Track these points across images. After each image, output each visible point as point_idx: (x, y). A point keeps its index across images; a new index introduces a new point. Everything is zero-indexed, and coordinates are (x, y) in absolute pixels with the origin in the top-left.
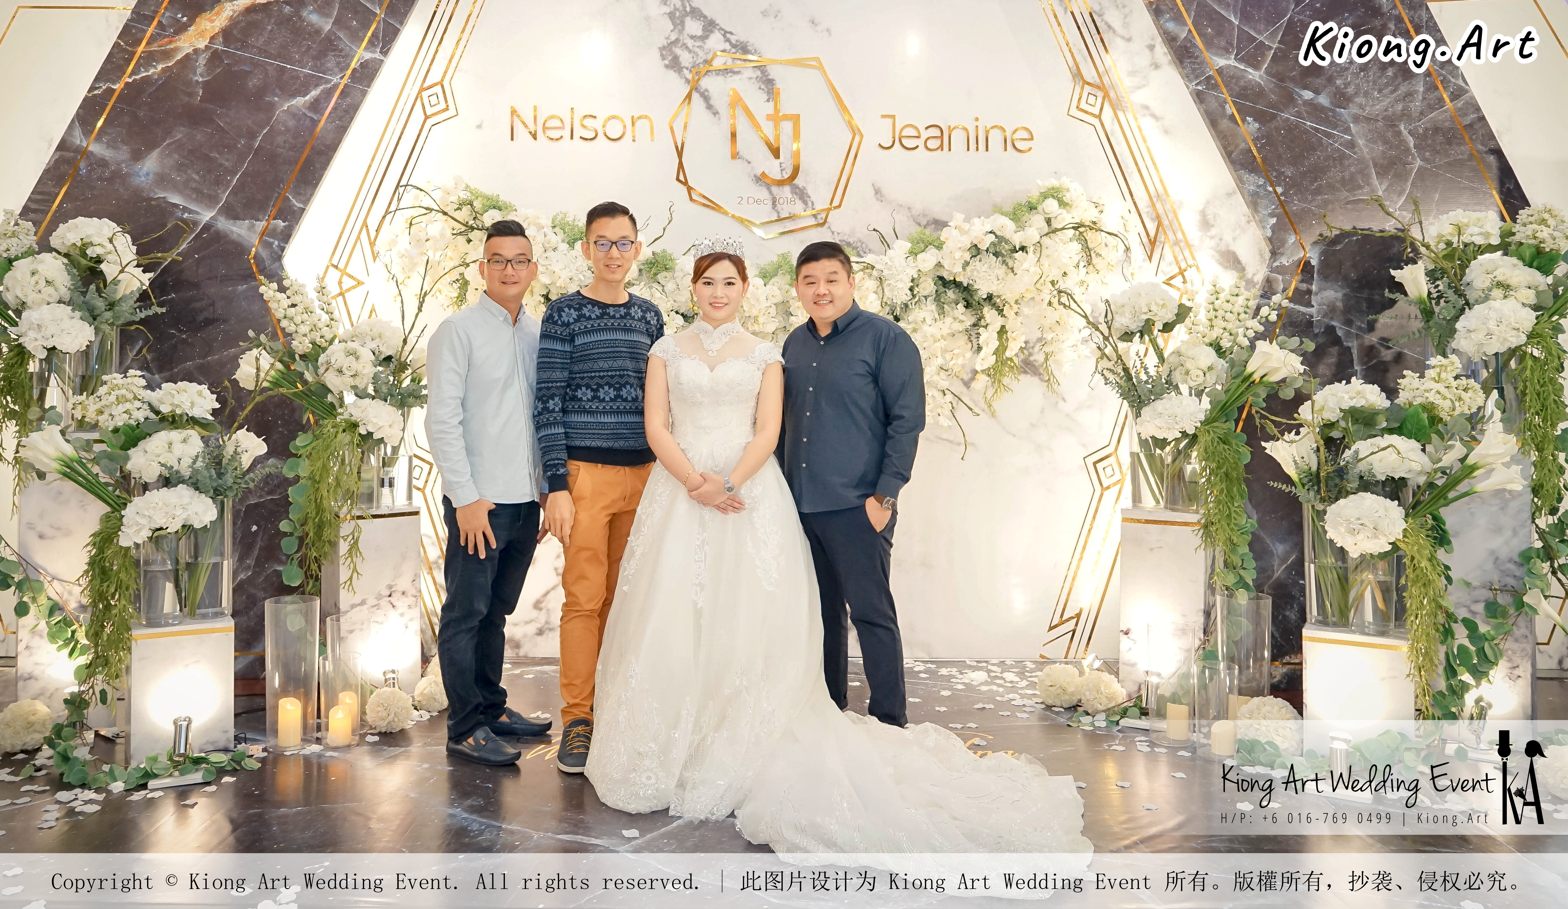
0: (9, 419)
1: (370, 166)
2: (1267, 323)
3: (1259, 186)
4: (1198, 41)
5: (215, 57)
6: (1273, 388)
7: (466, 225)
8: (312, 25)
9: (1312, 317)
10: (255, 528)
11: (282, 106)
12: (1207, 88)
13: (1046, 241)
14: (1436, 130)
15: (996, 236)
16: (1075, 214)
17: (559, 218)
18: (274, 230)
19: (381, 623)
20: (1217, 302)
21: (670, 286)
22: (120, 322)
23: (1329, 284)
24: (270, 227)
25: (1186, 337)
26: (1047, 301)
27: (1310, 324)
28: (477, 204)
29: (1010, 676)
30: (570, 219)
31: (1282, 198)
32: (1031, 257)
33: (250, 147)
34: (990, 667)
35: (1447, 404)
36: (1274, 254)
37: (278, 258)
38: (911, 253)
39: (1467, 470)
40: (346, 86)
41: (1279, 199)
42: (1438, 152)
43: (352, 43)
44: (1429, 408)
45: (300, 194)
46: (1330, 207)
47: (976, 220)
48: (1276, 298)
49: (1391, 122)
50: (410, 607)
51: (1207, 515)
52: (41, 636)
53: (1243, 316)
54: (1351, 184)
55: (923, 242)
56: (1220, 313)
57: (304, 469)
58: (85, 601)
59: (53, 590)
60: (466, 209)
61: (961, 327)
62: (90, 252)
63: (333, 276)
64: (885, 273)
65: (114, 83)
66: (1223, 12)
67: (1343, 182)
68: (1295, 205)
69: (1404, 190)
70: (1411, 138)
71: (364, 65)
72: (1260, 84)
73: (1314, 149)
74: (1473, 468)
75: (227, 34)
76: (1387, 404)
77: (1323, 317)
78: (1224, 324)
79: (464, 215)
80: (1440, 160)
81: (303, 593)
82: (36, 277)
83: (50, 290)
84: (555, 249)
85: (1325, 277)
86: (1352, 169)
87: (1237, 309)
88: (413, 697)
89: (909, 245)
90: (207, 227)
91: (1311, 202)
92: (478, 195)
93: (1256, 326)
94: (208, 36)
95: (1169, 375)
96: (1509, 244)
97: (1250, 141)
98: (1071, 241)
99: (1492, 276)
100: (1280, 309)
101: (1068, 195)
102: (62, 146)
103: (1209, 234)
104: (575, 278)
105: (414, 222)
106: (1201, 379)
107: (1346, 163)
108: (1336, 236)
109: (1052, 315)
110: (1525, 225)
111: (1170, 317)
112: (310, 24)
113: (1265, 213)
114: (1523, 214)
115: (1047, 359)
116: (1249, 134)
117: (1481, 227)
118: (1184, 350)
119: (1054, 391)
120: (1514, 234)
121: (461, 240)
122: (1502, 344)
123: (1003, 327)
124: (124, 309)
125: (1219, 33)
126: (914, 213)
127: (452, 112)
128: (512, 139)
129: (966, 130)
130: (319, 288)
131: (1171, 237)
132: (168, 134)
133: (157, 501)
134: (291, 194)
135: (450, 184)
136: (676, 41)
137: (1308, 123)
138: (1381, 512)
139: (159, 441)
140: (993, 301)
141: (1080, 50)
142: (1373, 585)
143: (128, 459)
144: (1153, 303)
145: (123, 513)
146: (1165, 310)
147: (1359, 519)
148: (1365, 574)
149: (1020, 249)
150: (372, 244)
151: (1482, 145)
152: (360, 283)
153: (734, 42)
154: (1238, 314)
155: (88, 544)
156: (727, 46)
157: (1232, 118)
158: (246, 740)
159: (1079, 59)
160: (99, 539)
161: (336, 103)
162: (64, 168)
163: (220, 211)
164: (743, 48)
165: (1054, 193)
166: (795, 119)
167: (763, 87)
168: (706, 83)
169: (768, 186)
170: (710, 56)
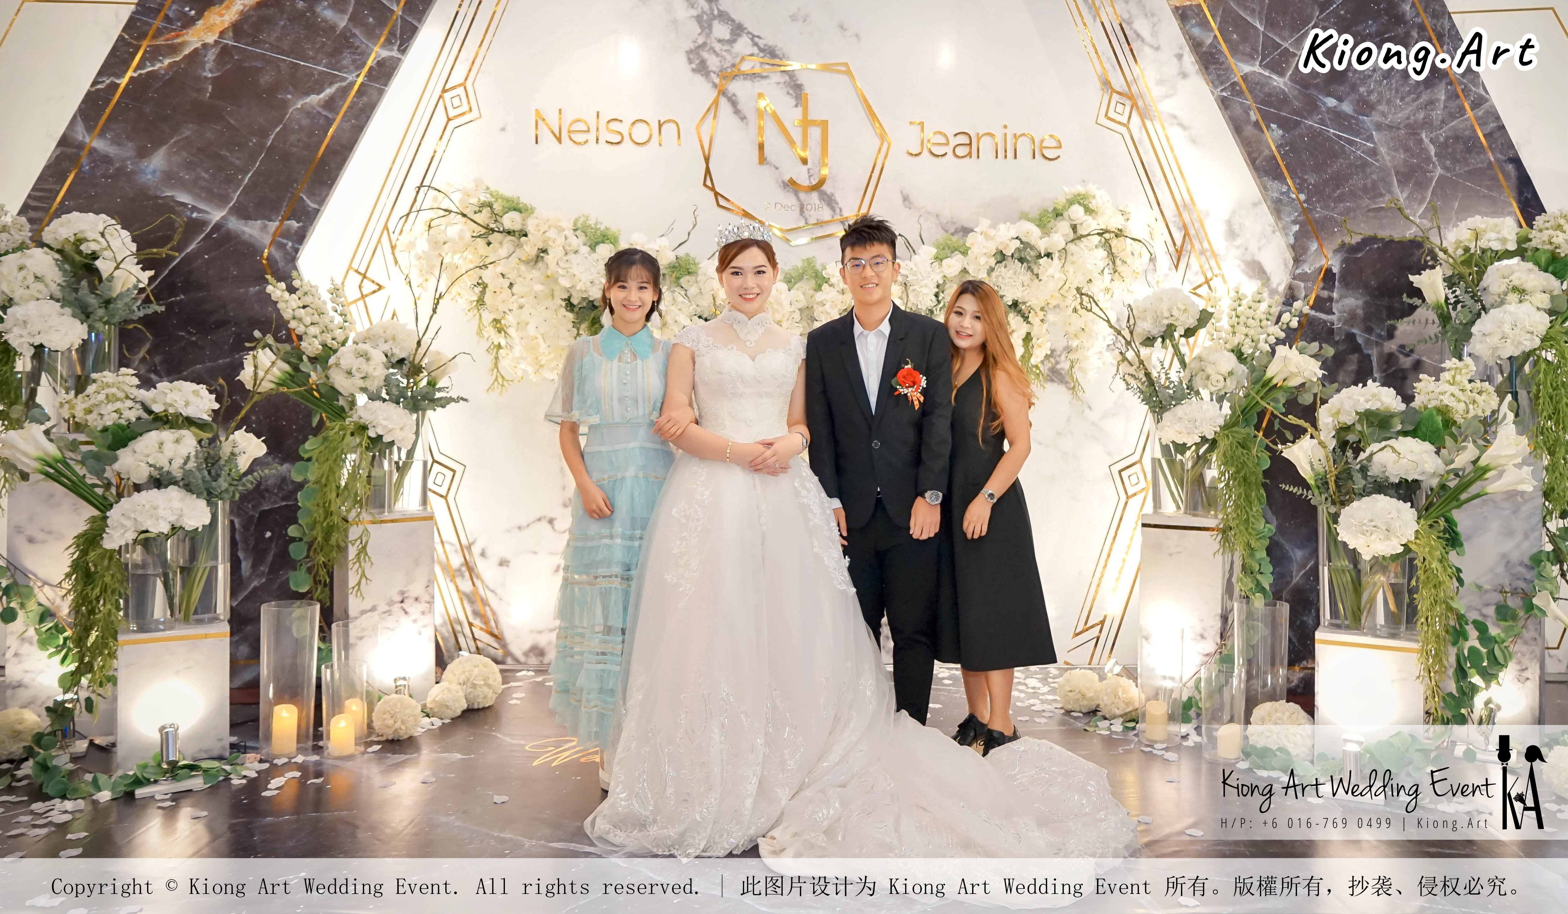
2: (1288, 330)
3: (1282, 193)
4: (1224, 47)
5: (225, 52)
6: (1292, 393)
7: (486, 227)
8: (327, 22)
9: (1333, 324)
10: (268, 534)
11: (295, 104)
12: (1232, 95)
13: (1072, 247)
14: (1457, 138)
15: (1022, 242)
16: (1100, 220)
17: (581, 220)
18: (288, 230)
19: (393, 630)
20: (1239, 309)
21: (693, 290)
22: (116, 319)
23: (1350, 292)
24: (283, 227)
25: (1208, 343)
26: (1070, 308)
27: (1330, 331)
28: (497, 207)
29: (1032, 682)
30: (592, 222)
31: (1305, 205)
32: (1056, 262)
33: (262, 145)
35: (1461, 407)
36: (1297, 261)
37: (292, 258)
38: (936, 258)
39: (1480, 472)
40: (362, 84)
41: (1302, 207)
42: (1458, 161)
43: (369, 40)
44: (1443, 411)
45: (314, 194)
46: (1352, 215)
47: (1002, 226)
48: (1297, 305)
49: (1413, 130)
50: (423, 613)
51: (1225, 520)
52: (31, 643)
53: (1264, 322)
54: (1373, 191)
55: (949, 247)
56: (1243, 319)
57: (312, 473)
58: (71, 605)
59: (46, 596)
60: (486, 211)
62: (83, 248)
63: (353, 280)
64: (909, 278)
65: (119, 77)
66: (1248, 19)
67: (1365, 189)
68: (1317, 213)
69: (1425, 199)
70: (1432, 147)
71: (381, 63)
72: (1284, 91)
73: (1337, 157)
74: (1486, 470)
75: (237, 28)
76: (1403, 407)
77: (1344, 324)
78: (1245, 331)
80: (1461, 168)
81: (312, 599)
82: (23, 273)
83: (40, 286)
84: (576, 252)
85: (1346, 284)
86: (1374, 177)
87: (1260, 315)
88: (424, 704)
89: (934, 251)
90: (218, 227)
91: (1333, 209)
92: (497, 196)
93: (1278, 332)
94: (218, 30)
95: (1190, 381)
96: (1526, 250)
97: (1274, 148)
98: (1096, 247)
99: (1507, 281)
100: (1301, 315)
101: (1094, 202)
102: (64, 142)
103: (1235, 243)
104: (596, 282)
105: (433, 224)
106: (1221, 384)
107: (1368, 170)
108: (1357, 243)
109: (1077, 322)
110: (1541, 231)
111: (1192, 322)
112: (325, 21)
113: (1288, 220)
114: (1539, 220)
115: (1072, 367)
116: (1273, 140)
117: (1498, 233)
118: (1204, 356)
119: (1079, 399)
120: (1530, 240)
121: (481, 242)
122: (1516, 347)
123: (1028, 334)
124: (119, 307)
125: (1244, 39)
126: (941, 219)
127: (474, 114)
128: (537, 143)
129: (994, 136)
130: (335, 291)
131: (1198, 246)
132: (175, 130)
133: (144, 502)
134: (305, 194)
135: (470, 186)
136: (704, 44)
137: (1332, 131)
138: (1394, 514)
139: (150, 440)
140: (1019, 308)
141: (1108, 59)
142: (1386, 587)
143: (115, 459)
144: (1174, 308)
145: (108, 514)
146: (1186, 314)
147: (1371, 521)
148: (1377, 577)
149: (1045, 255)
150: (393, 247)
151: (1501, 154)
152: (380, 287)
153: (762, 46)
154: (1261, 320)
155: (70, 546)
156: (755, 50)
157: (1256, 125)
158: (246, 748)
159: (1108, 67)
160: (82, 541)
161: (351, 103)
162: (65, 164)
163: (231, 211)
164: (771, 53)
165: (1081, 200)
166: (823, 125)
167: (791, 92)
168: (734, 87)
169: (796, 193)
170: (737, 61)
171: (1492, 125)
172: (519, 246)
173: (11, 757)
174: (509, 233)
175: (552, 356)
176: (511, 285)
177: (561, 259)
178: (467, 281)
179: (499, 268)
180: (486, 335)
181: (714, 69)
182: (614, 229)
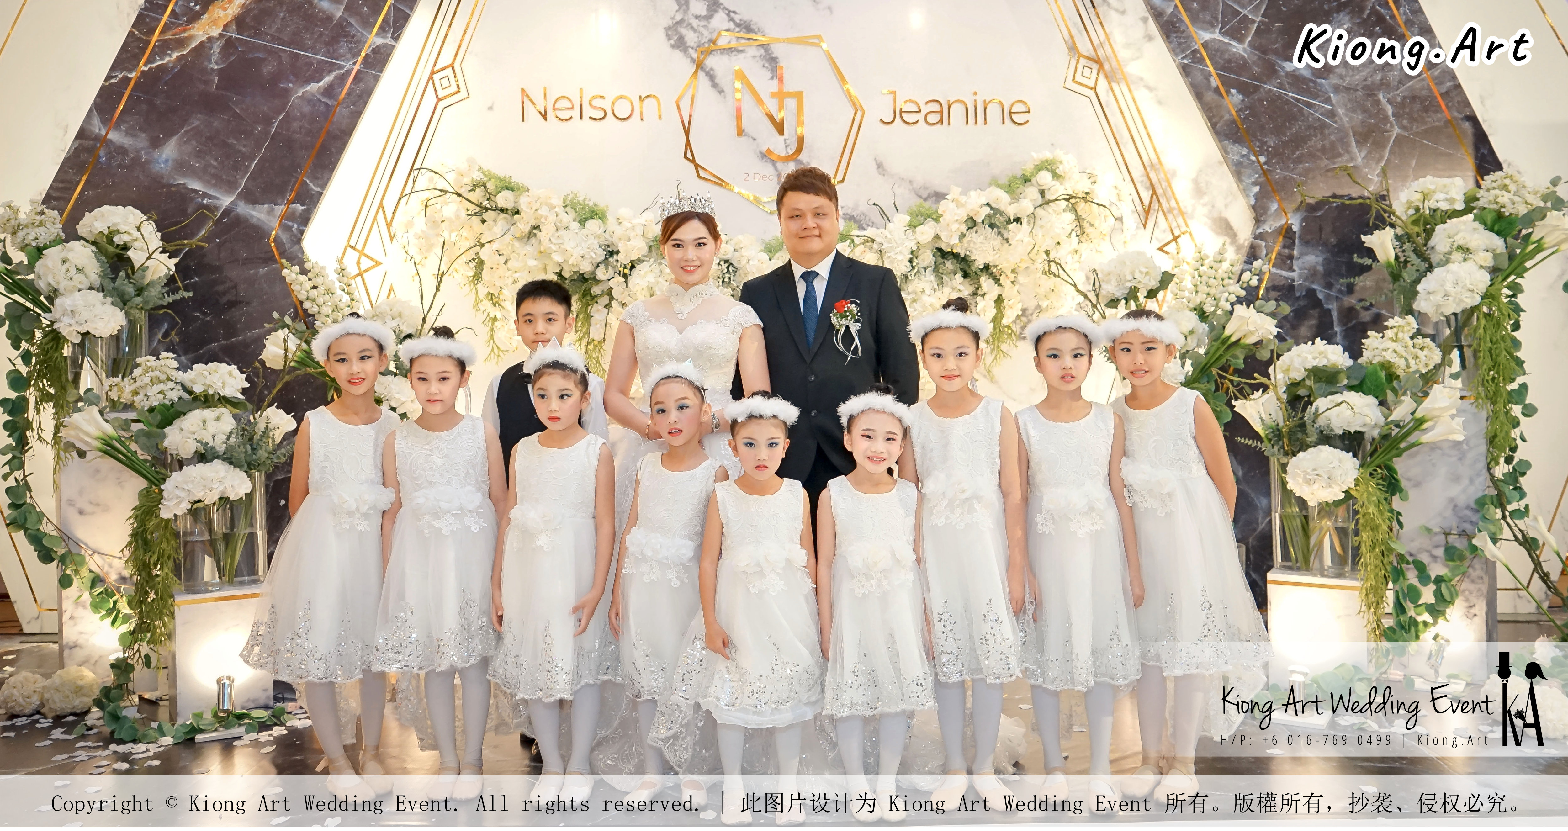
0: (46, 402)
1: (385, 148)
2: (1248, 289)
3: (1243, 156)
4: (1184, 16)
5: (229, 44)
6: (1251, 349)
7: (480, 206)
8: (324, 12)
9: (1293, 281)
11: (297, 92)
12: (1193, 62)
13: (1040, 211)
14: (1414, 98)
15: (992, 208)
16: (1067, 186)
17: (570, 197)
18: (293, 213)
20: (1201, 268)
22: (149, 307)
23: (1310, 249)
24: (289, 210)
25: (1171, 302)
26: (1039, 271)
27: (1291, 288)
28: (491, 186)
30: (581, 198)
31: (1265, 167)
32: (1025, 227)
33: (266, 133)
35: (1403, 363)
36: (1258, 221)
37: (298, 241)
38: (909, 226)
39: (1417, 423)
40: (359, 71)
41: (1262, 168)
42: (1415, 120)
43: (364, 29)
44: (1386, 367)
45: (317, 178)
46: (1311, 176)
47: (973, 193)
48: (1259, 264)
49: (1370, 91)
52: (85, 607)
53: (1226, 281)
54: (1332, 152)
55: (921, 215)
56: (1204, 278)
58: (127, 573)
59: (94, 563)
60: (479, 191)
62: (116, 239)
63: (351, 257)
64: (885, 246)
65: (130, 71)
67: (1323, 150)
68: (1277, 174)
69: (1382, 157)
70: (1389, 107)
71: (376, 51)
72: (1243, 57)
73: (1294, 119)
74: (1423, 421)
75: (240, 21)
76: (1350, 363)
77: (1305, 281)
78: (1207, 290)
79: (477, 196)
80: (1417, 127)
82: (66, 265)
83: (81, 277)
84: (567, 228)
85: (1306, 243)
86: (1332, 138)
87: (1221, 274)
89: (908, 218)
90: (227, 212)
91: (1292, 170)
92: (490, 176)
93: (1238, 291)
94: (222, 24)
96: (1473, 209)
97: (1234, 113)
98: (1064, 211)
99: (1453, 240)
100: (1262, 273)
101: (1061, 167)
102: (81, 134)
103: (1203, 201)
104: (587, 256)
105: (429, 203)
107: (1327, 131)
108: (1316, 203)
109: (1047, 283)
110: (1488, 190)
111: (1154, 284)
112: (322, 11)
113: (1249, 181)
114: (1487, 181)
116: (1233, 105)
117: (1447, 193)
120: (1478, 199)
121: (476, 220)
122: (1458, 304)
123: (1000, 295)
124: (153, 294)
125: (1204, 8)
126: (915, 185)
127: (463, 94)
128: (523, 120)
129: (965, 104)
130: (339, 271)
131: (1165, 205)
132: (184, 122)
133: (195, 475)
134: (308, 178)
135: (463, 166)
136: (682, 21)
137: (1290, 94)
138: (1336, 464)
139: (194, 419)
140: (990, 271)
141: (1075, 24)
142: (1332, 531)
143: (164, 436)
144: (1137, 271)
145: (163, 487)
146: (1148, 277)
147: (1315, 470)
148: (1324, 522)
149: (1014, 220)
150: (389, 225)
151: (1458, 112)
152: (378, 264)
153: (738, 21)
154: (1223, 280)
155: (131, 517)
156: (731, 25)
157: (1217, 90)
158: (284, 700)
159: (1074, 32)
160: (140, 512)
161: (349, 88)
162: (84, 156)
163: (239, 196)
164: (746, 27)
165: (1048, 166)
166: (799, 96)
167: (767, 65)
168: (711, 62)
169: (773, 163)
170: (714, 36)
171: (1449, 84)
172: (514, 224)
173: (74, 711)
174: (502, 210)
176: (507, 262)
177: (553, 235)
178: (464, 258)
179: (495, 246)
180: (482, 308)
181: (692, 44)
182: (602, 205)
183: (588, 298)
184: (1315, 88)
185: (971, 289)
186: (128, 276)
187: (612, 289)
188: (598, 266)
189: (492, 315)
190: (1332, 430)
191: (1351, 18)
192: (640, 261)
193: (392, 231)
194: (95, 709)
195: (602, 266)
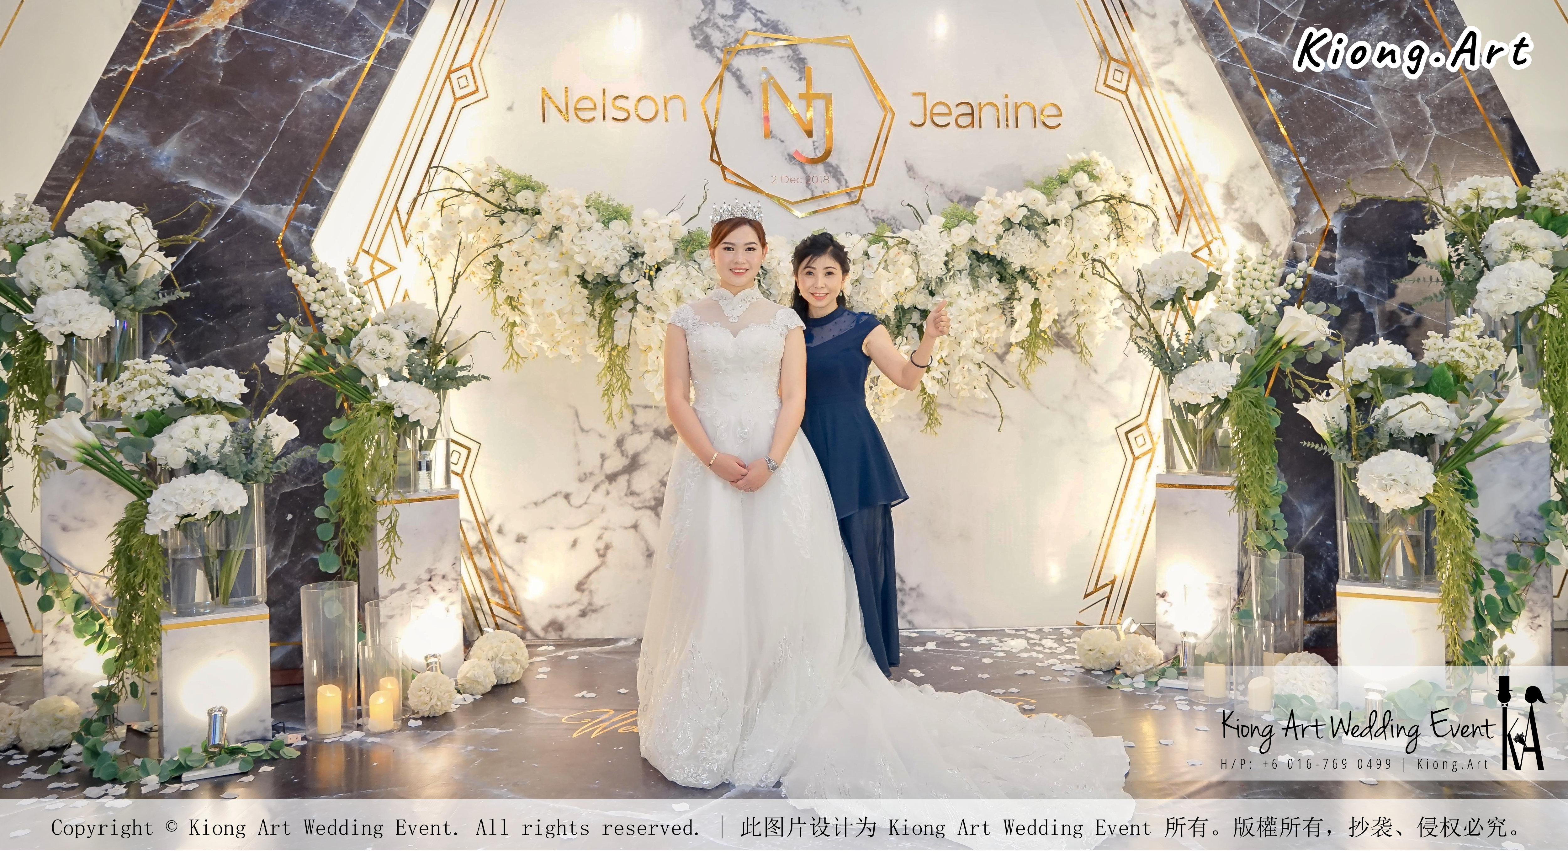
0: (27, 408)
2: (1293, 290)
3: (1283, 157)
4: (1223, 15)
5: (236, 38)
6: (1301, 352)
7: (499, 206)
8: (336, 5)
9: (1335, 284)
10: (290, 517)
11: (307, 87)
12: (1231, 61)
13: (1077, 214)
14: (1452, 100)
16: (1105, 187)
17: (593, 197)
18: (302, 214)
19: (422, 608)
20: (1244, 271)
22: (141, 308)
23: (1351, 252)
24: (298, 210)
25: (1214, 305)
26: (1079, 273)
27: (1334, 291)
28: (510, 185)
29: (1048, 643)
30: (604, 199)
31: (1306, 168)
32: (1063, 229)
33: (274, 129)
34: (1028, 635)
35: (1471, 362)
36: (1299, 223)
37: (307, 241)
38: (945, 227)
39: (1493, 425)
40: (372, 67)
41: (1303, 170)
42: (1453, 122)
43: (378, 22)
44: (1454, 366)
45: (327, 177)
46: (1351, 177)
47: (1008, 195)
48: (1302, 266)
49: (1409, 92)
50: (450, 591)
51: (1240, 478)
52: (67, 631)
54: (1372, 153)
55: (957, 216)
56: (1248, 281)
57: (338, 453)
58: (112, 593)
59: (79, 584)
60: (498, 191)
61: (995, 301)
62: (108, 236)
63: (364, 261)
64: (920, 247)
65: (131, 65)
67: (1364, 152)
68: (1318, 174)
69: (1422, 159)
70: (1427, 109)
71: (390, 46)
72: (1281, 57)
73: (1334, 119)
74: (1499, 423)
75: (247, 14)
76: (1413, 363)
77: (1346, 283)
79: (496, 196)
80: (1456, 129)
81: (341, 579)
82: (50, 262)
83: (66, 275)
84: (590, 229)
85: (1348, 244)
86: (1372, 138)
87: (1265, 276)
88: (456, 681)
89: (942, 220)
90: (232, 212)
91: (1333, 171)
92: (510, 175)
93: (1283, 293)
94: (228, 16)
95: (1200, 342)
96: (1525, 208)
97: (1273, 112)
98: (1101, 213)
99: (1510, 238)
100: (1306, 276)
101: (1098, 168)
102: (77, 131)
103: (1233, 207)
104: (611, 258)
105: (446, 204)
106: (1231, 345)
107: (1366, 133)
108: (1358, 204)
109: (1084, 287)
110: (1539, 189)
111: (1201, 285)
112: (334, 4)
113: (1290, 182)
114: (1537, 179)
115: (1079, 331)
116: (1273, 105)
117: (1498, 191)
118: (1213, 317)
119: (1086, 363)
120: (1529, 198)
121: (495, 221)
122: (1522, 303)
123: (1036, 300)
124: (145, 293)
125: (1243, 6)
126: (946, 189)
127: (481, 94)
128: (544, 121)
129: (995, 106)
130: (350, 272)
131: (1197, 210)
132: (188, 117)
133: (184, 487)
134: (318, 177)
135: (482, 166)
136: (708, 20)
137: (1330, 95)
138: (1412, 468)
139: (185, 426)
140: (1026, 275)
141: (1106, 27)
142: (1405, 540)
143: (152, 445)
144: (1184, 271)
145: (148, 500)
146: (1195, 278)
147: (1390, 475)
148: (1395, 530)
149: (1052, 222)
150: (404, 228)
151: (1495, 114)
152: (392, 268)
153: (765, 21)
154: (1265, 282)
155: (112, 533)
156: (758, 25)
157: (1256, 89)
158: (284, 730)
159: (1105, 35)
160: (123, 528)
161: (362, 84)
162: (80, 153)
163: (246, 196)
164: (774, 27)
165: (1085, 167)
166: (827, 98)
167: (794, 66)
168: (739, 62)
169: (802, 165)
170: (741, 35)
171: (1486, 86)
172: (535, 224)
173: (53, 745)
174: (522, 211)
175: (568, 332)
176: (526, 264)
177: (575, 236)
178: (481, 260)
179: (515, 247)
180: (501, 313)
181: (718, 44)
182: (626, 205)
183: (612, 301)
184: (1354, 88)
185: (1007, 293)
186: (118, 276)
187: (636, 292)
188: (622, 269)
189: (511, 320)
190: (1403, 433)
191: (1389, 19)
192: (666, 263)
193: (407, 232)
194: (74, 743)
195: (627, 269)
